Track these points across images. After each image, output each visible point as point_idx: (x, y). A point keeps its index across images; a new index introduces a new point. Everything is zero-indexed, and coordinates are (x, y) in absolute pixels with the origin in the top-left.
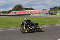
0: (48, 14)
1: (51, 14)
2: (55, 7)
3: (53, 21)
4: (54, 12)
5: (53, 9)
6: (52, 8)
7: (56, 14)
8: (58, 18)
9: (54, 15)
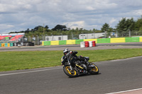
0: (22, 44)
1: (27, 44)
2: (37, 28)
3: (32, 60)
4: (34, 39)
5: (33, 31)
6: (30, 30)
7: (40, 44)
8: (44, 54)
9: (36, 46)
